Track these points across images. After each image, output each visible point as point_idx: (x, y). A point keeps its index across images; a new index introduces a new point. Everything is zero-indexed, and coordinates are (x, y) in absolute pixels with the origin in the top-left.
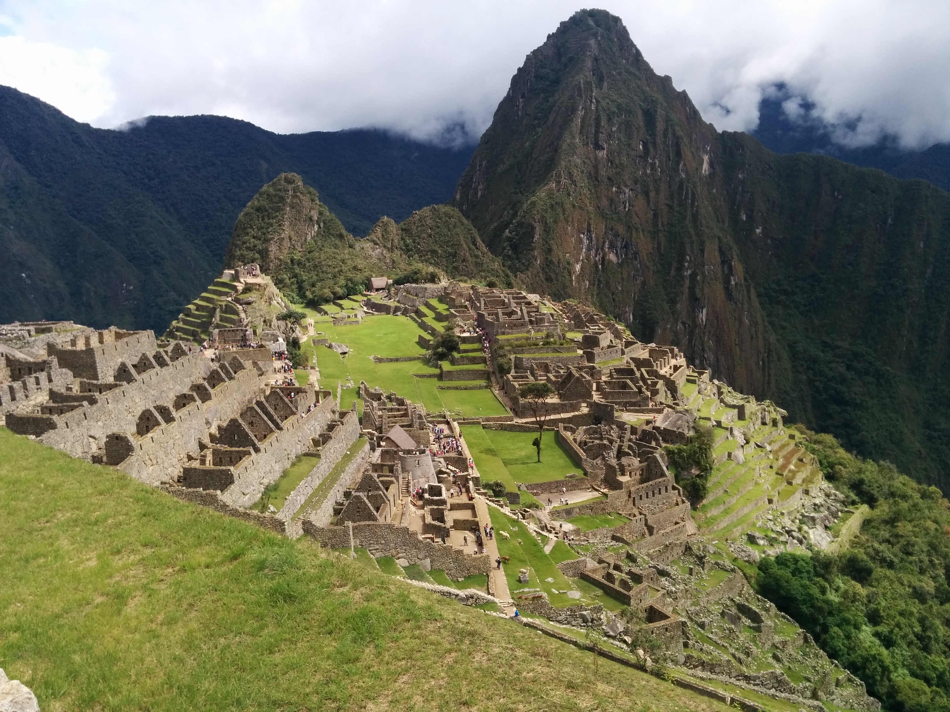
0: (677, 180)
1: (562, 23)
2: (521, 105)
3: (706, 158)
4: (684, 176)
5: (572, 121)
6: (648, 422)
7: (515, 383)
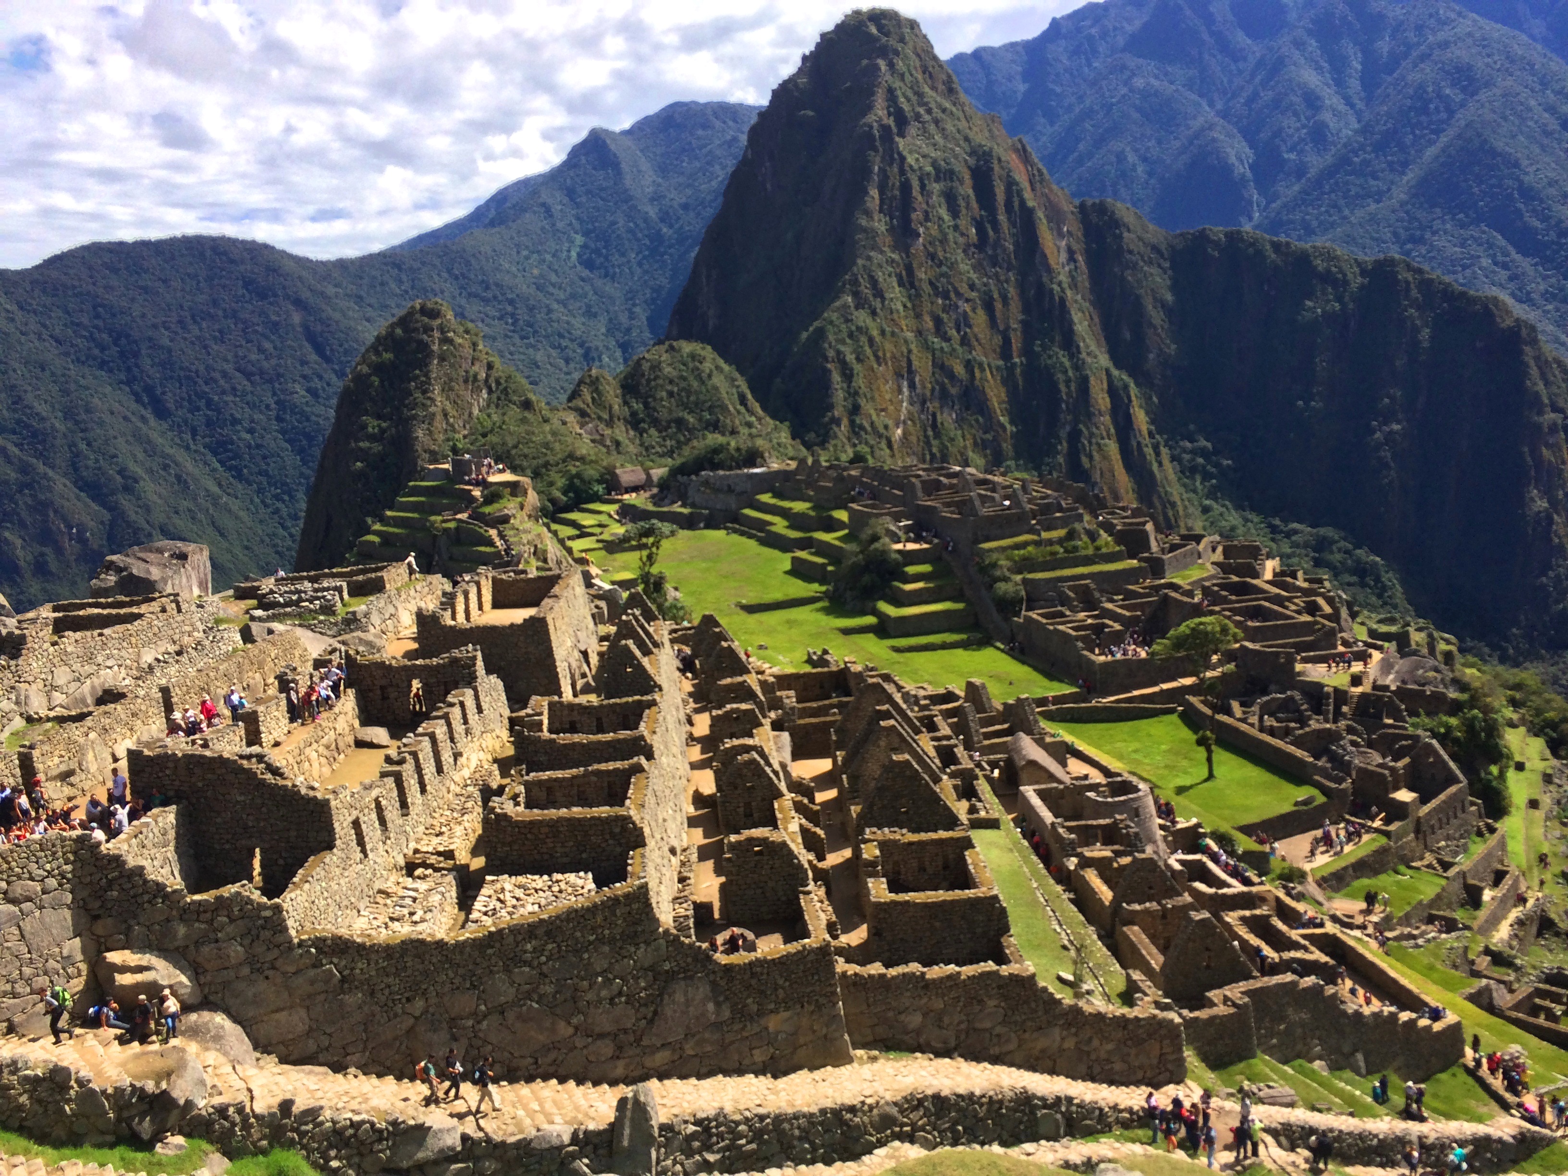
1: (823, 36)
2: (769, 173)
3: (1062, 244)
4: (1043, 272)
5: (865, 191)
6: (1356, 680)
7: (1061, 627)
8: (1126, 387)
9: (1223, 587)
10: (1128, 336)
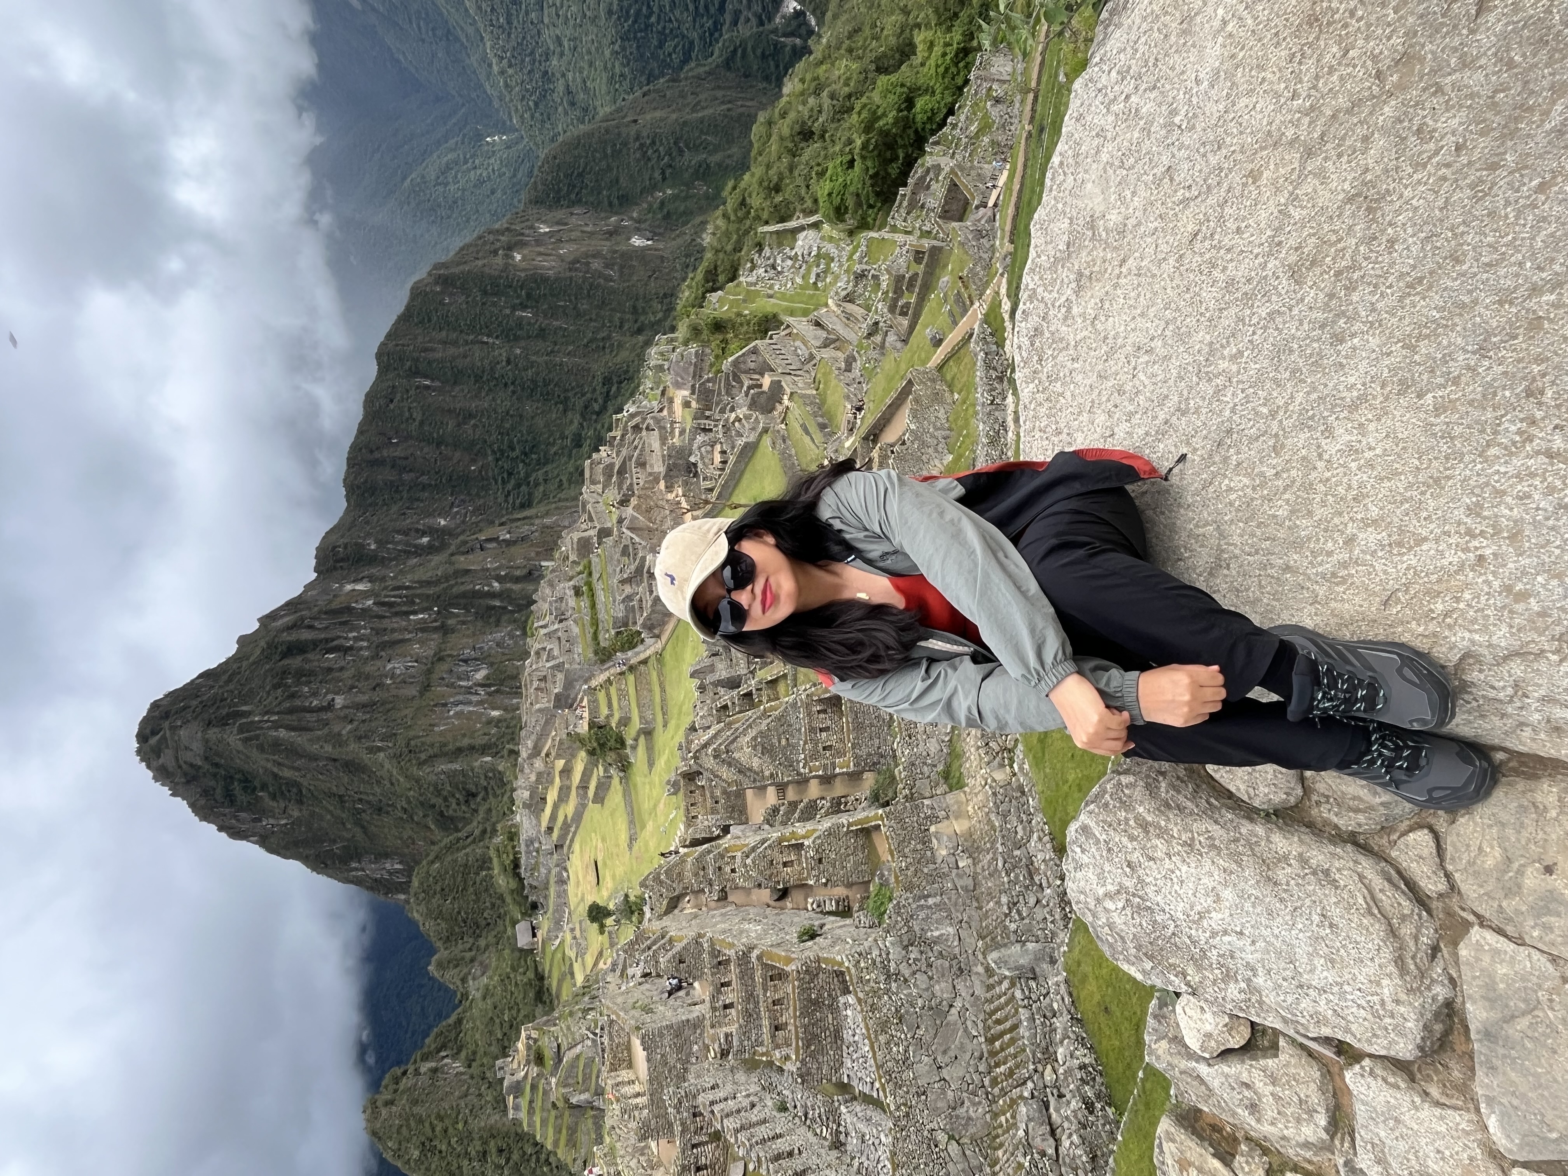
0: (375, 608)
1: (156, 779)
2: (271, 821)
3: (349, 587)
4: (371, 602)
5: (292, 744)
6: (687, 404)
7: (650, 603)
8: (465, 543)
9: (620, 488)
10: (425, 540)
